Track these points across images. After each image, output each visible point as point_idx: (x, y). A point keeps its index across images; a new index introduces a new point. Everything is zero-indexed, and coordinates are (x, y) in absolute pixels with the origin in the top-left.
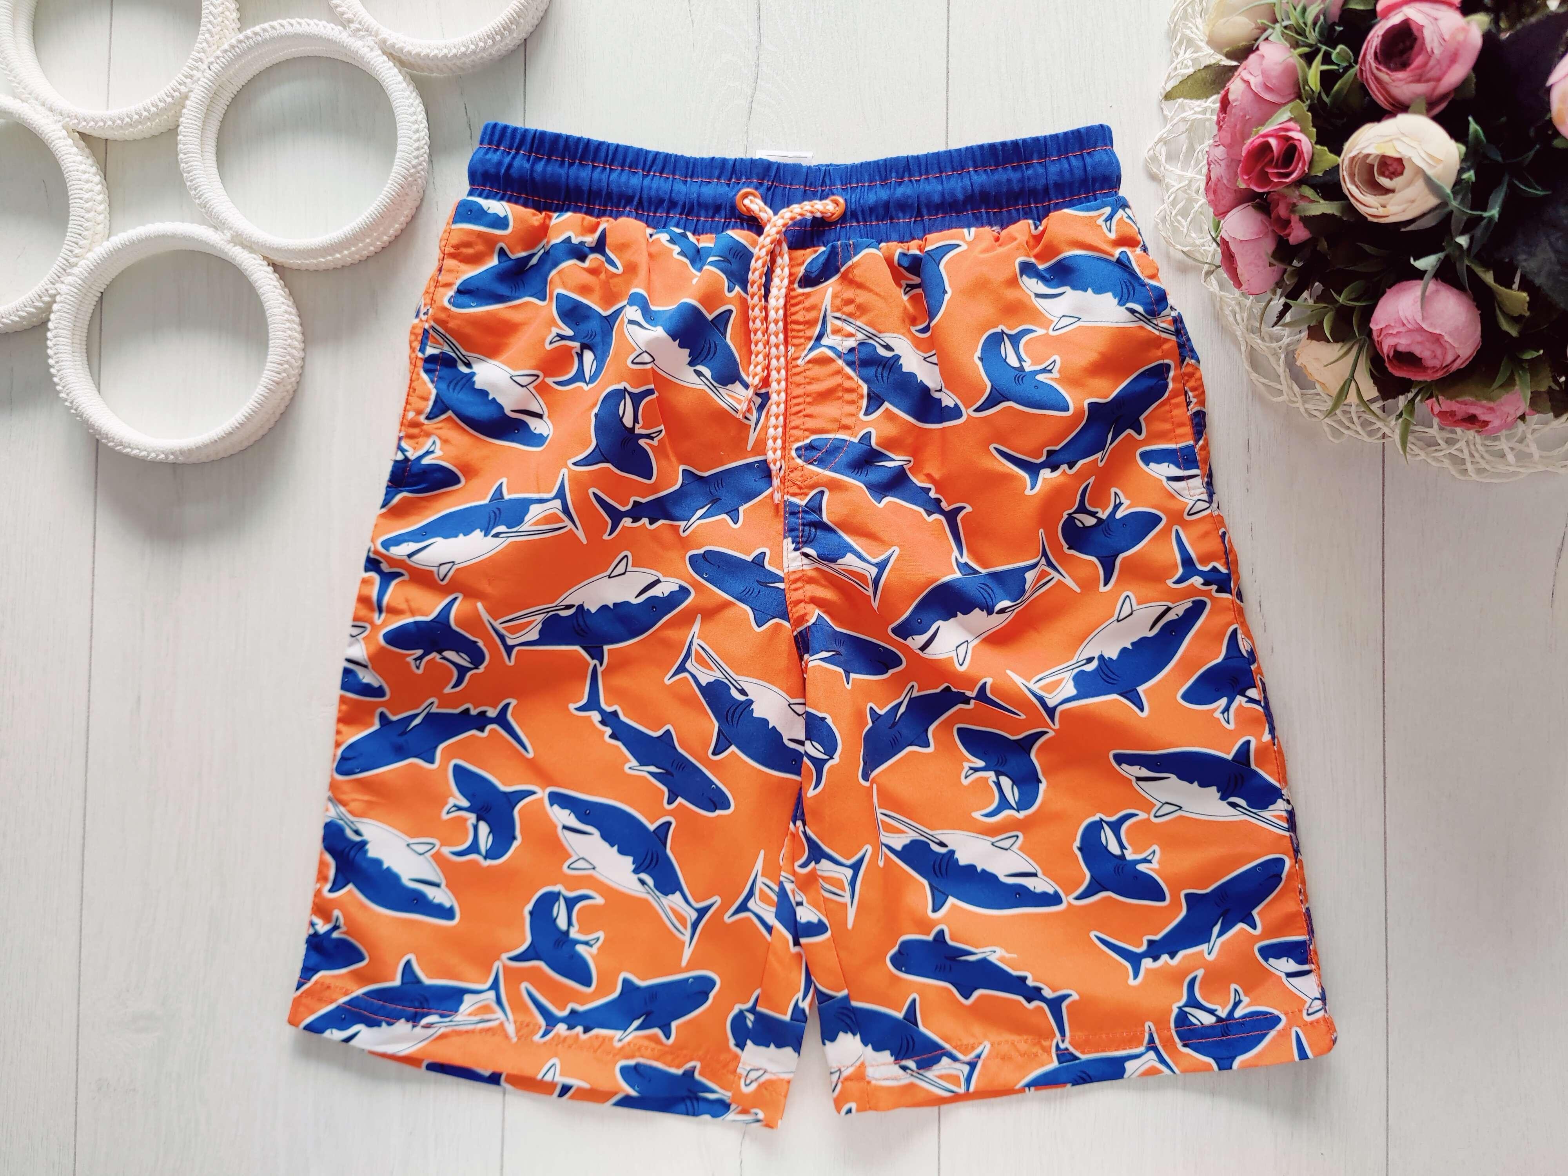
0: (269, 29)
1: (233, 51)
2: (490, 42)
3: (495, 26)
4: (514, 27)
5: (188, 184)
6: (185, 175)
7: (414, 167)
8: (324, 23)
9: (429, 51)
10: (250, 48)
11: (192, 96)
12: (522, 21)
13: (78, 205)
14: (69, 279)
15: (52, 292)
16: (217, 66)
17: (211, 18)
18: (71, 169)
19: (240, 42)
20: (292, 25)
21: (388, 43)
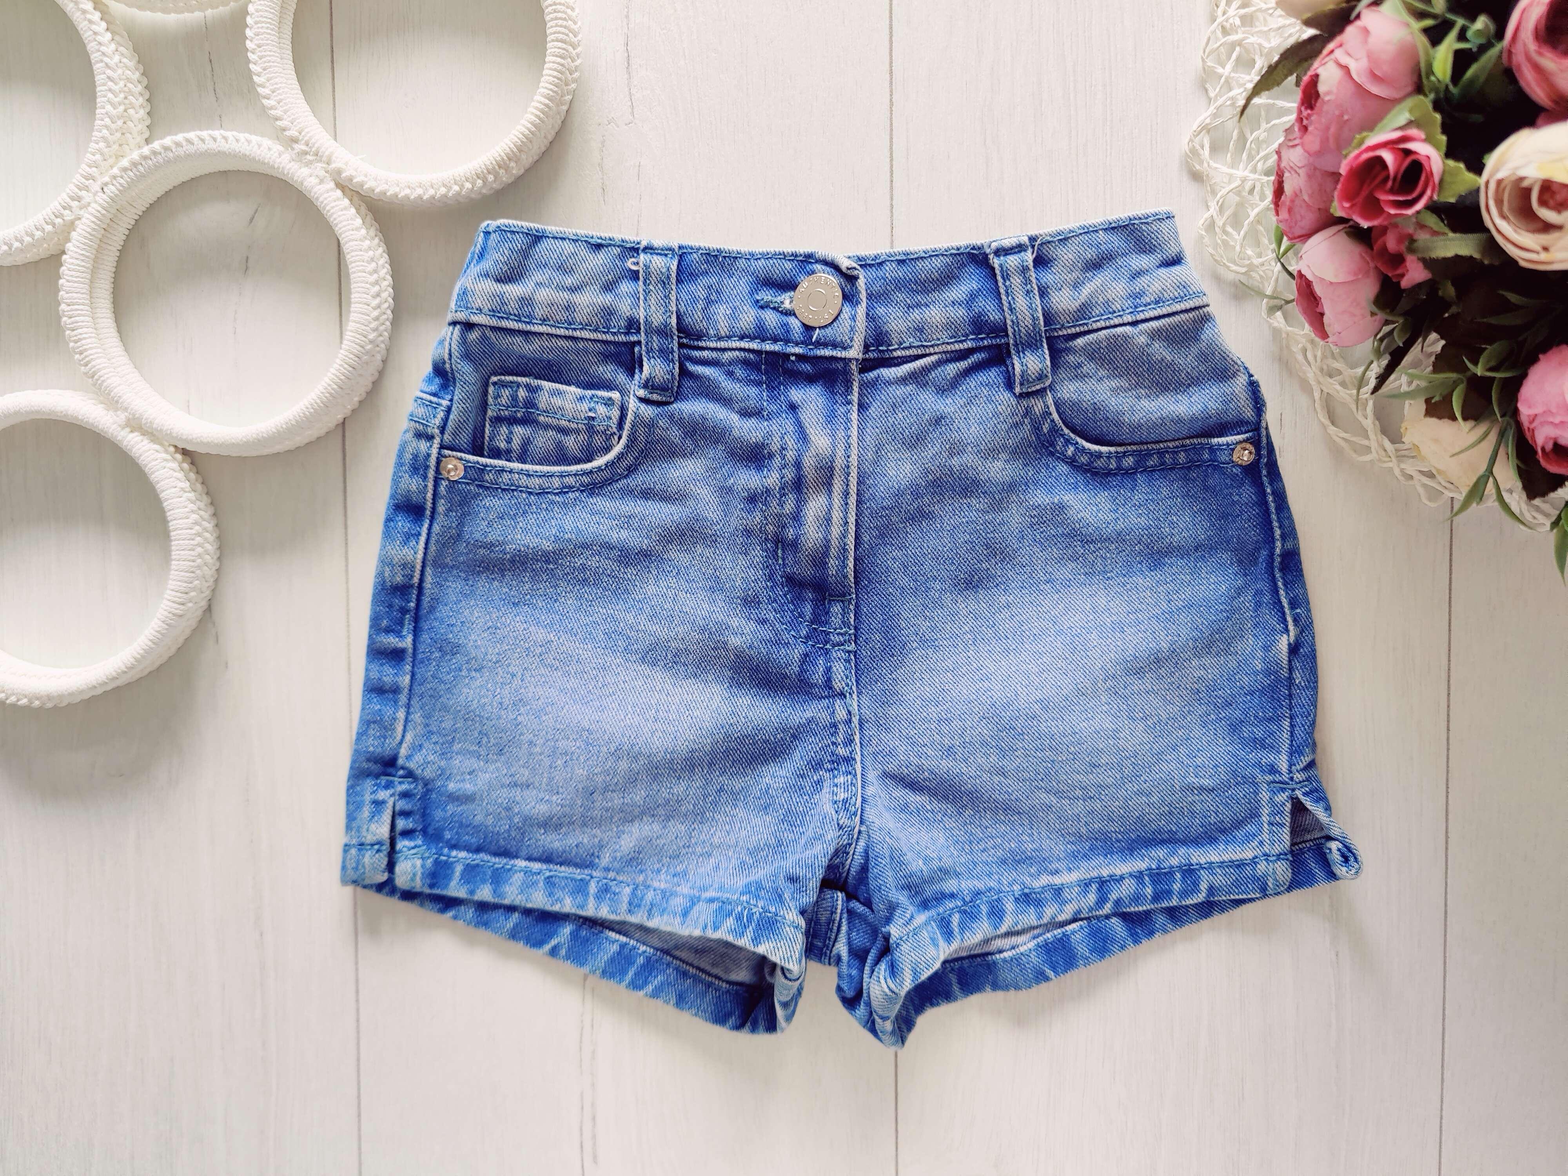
0: (184, 143)
1: (134, 170)
2: (479, 183)
3: (488, 163)
4: (513, 164)
5: (72, 344)
6: (68, 332)
7: (371, 342)
8: (259, 139)
9: (397, 189)
10: (157, 167)
11: (80, 226)
12: (524, 157)
16: (113, 188)
17: (107, 120)
19: (145, 158)
20: (215, 140)
21: (344, 175)
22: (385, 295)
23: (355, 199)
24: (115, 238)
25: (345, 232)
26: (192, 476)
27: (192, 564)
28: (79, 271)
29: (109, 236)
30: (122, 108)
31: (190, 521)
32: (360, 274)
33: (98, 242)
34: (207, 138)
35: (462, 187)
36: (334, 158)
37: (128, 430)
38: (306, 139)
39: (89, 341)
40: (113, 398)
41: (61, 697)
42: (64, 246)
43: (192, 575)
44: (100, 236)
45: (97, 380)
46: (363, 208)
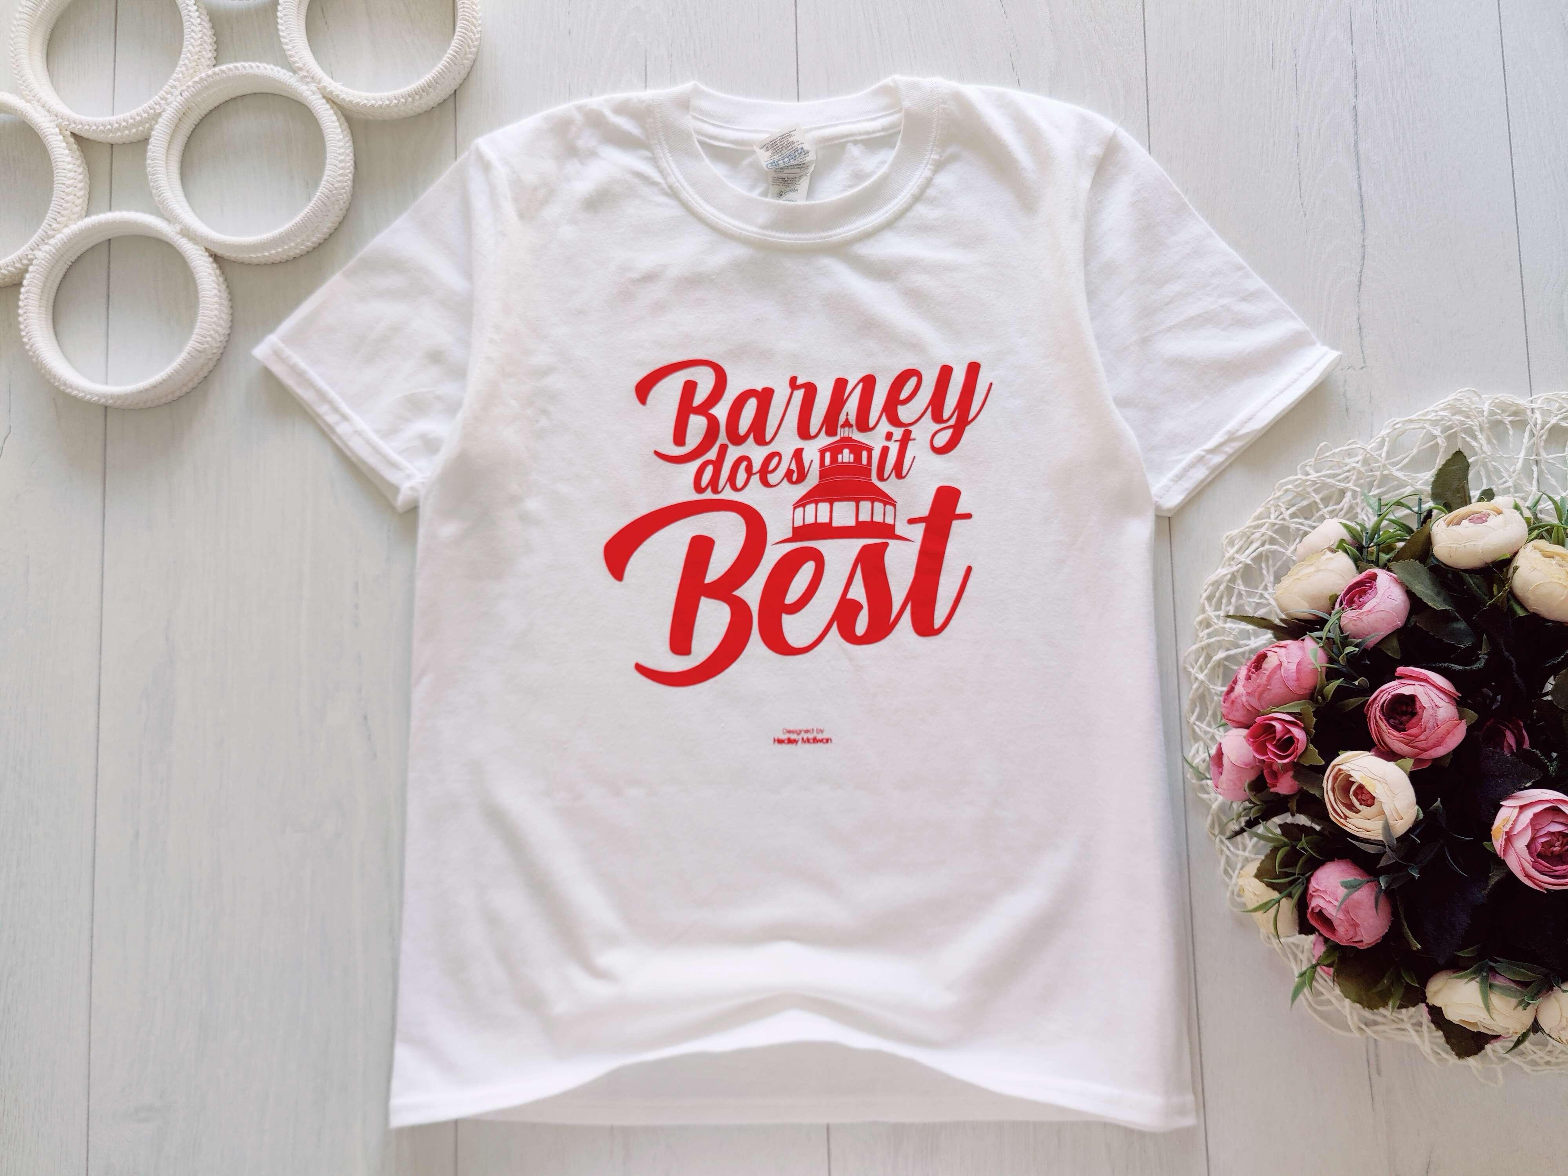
0: (234, 69)
5: (152, 184)
6: (150, 177)
8: (279, 68)
9: (359, 100)
10: (216, 82)
11: (165, 115)
13: (61, 189)
14: (46, 248)
15: (30, 256)
16: (188, 94)
17: (189, 55)
18: (58, 160)
19: (208, 76)
20: (252, 67)
21: (328, 90)
23: (334, 106)
25: (325, 123)
28: (161, 142)
30: (198, 50)
34: (248, 67)
36: (323, 81)
37: (179, 236)
40: (172, 217)
44: (176, 124)
45: (164, 206)
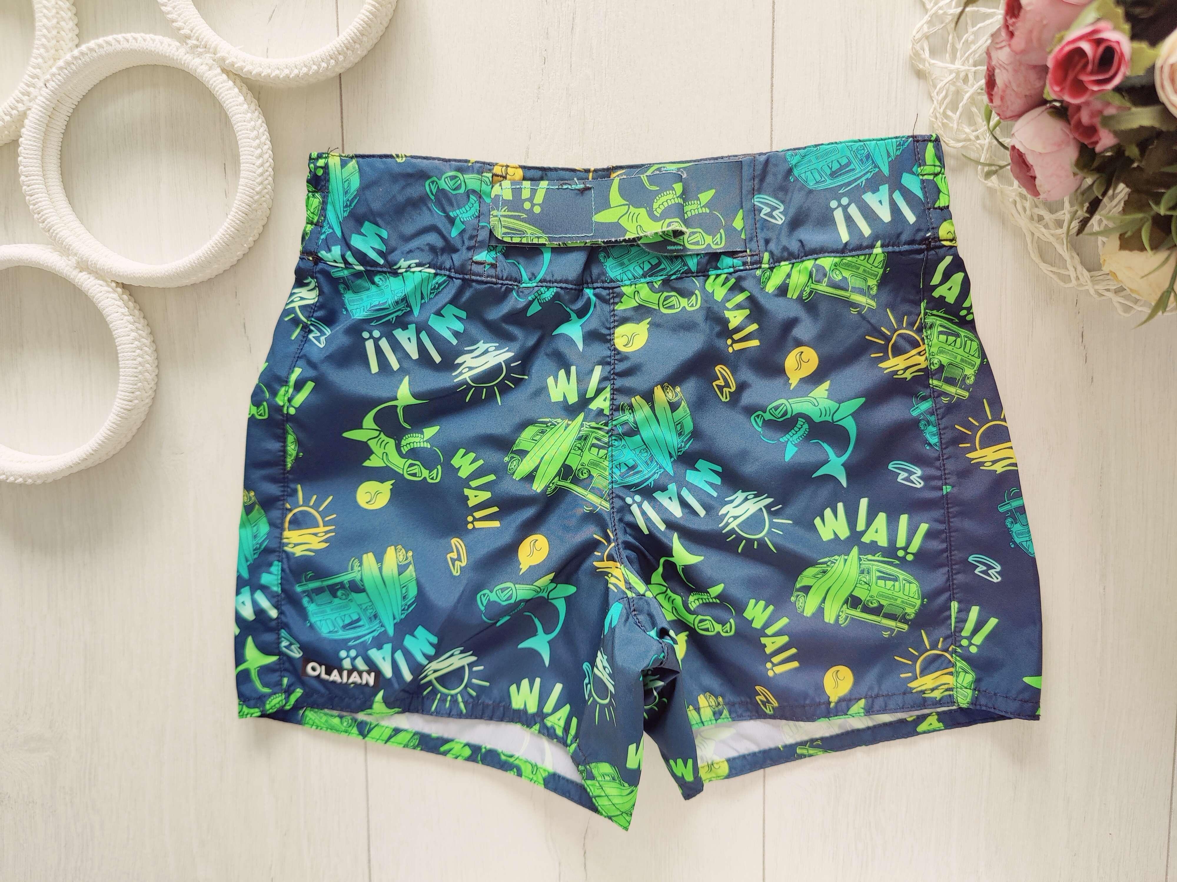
1: (69, 68)
2: (333, 62)
3: (338, 46)
4: (357, 46)
5: (31, 207)
6: (27, 198)
7: (258, 193)
8: (161, 37)
9: (269, 71)
10: (86, 65)
11: (30, 115)
12: (365, 39)
16: (53, 84)
17: (45, 31)
19: (75, 58)
20: (128, 41)
22: (266, 156)
23: (238, 81)
24: (58, 123)
26: (131, 304)
27: (135, 370)
28: (32, 150)
29: (53, 121)
30: (55, 21)
31: (131, 337)
32: (245, 140)
33: (45, 126)
34: (122, 40)
35: (319, 66)
36: (218, 49)
37: (78, 270)
38: (196, 35)
39: (44, 203)
40: (65, 247)
41: (47, 475)
42: (20, 132)
43: (136, 379)
44: (46, 122)
45: (52, 233)
46: (245, 88)
